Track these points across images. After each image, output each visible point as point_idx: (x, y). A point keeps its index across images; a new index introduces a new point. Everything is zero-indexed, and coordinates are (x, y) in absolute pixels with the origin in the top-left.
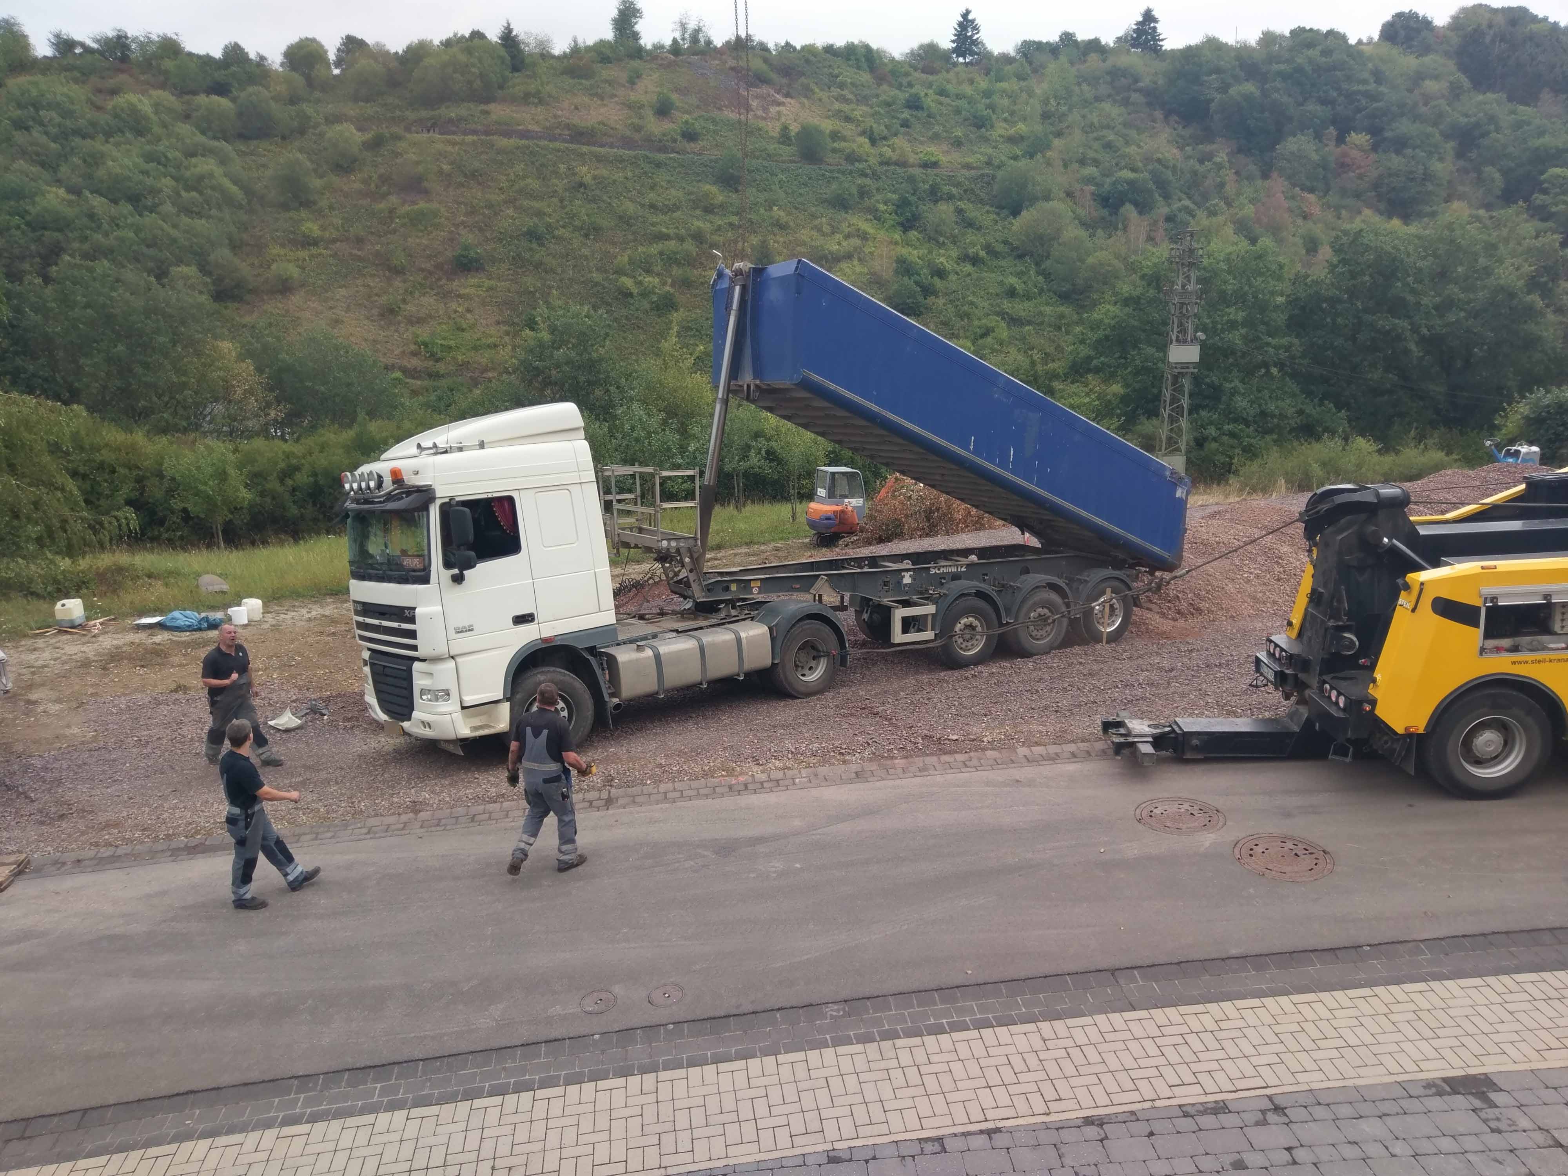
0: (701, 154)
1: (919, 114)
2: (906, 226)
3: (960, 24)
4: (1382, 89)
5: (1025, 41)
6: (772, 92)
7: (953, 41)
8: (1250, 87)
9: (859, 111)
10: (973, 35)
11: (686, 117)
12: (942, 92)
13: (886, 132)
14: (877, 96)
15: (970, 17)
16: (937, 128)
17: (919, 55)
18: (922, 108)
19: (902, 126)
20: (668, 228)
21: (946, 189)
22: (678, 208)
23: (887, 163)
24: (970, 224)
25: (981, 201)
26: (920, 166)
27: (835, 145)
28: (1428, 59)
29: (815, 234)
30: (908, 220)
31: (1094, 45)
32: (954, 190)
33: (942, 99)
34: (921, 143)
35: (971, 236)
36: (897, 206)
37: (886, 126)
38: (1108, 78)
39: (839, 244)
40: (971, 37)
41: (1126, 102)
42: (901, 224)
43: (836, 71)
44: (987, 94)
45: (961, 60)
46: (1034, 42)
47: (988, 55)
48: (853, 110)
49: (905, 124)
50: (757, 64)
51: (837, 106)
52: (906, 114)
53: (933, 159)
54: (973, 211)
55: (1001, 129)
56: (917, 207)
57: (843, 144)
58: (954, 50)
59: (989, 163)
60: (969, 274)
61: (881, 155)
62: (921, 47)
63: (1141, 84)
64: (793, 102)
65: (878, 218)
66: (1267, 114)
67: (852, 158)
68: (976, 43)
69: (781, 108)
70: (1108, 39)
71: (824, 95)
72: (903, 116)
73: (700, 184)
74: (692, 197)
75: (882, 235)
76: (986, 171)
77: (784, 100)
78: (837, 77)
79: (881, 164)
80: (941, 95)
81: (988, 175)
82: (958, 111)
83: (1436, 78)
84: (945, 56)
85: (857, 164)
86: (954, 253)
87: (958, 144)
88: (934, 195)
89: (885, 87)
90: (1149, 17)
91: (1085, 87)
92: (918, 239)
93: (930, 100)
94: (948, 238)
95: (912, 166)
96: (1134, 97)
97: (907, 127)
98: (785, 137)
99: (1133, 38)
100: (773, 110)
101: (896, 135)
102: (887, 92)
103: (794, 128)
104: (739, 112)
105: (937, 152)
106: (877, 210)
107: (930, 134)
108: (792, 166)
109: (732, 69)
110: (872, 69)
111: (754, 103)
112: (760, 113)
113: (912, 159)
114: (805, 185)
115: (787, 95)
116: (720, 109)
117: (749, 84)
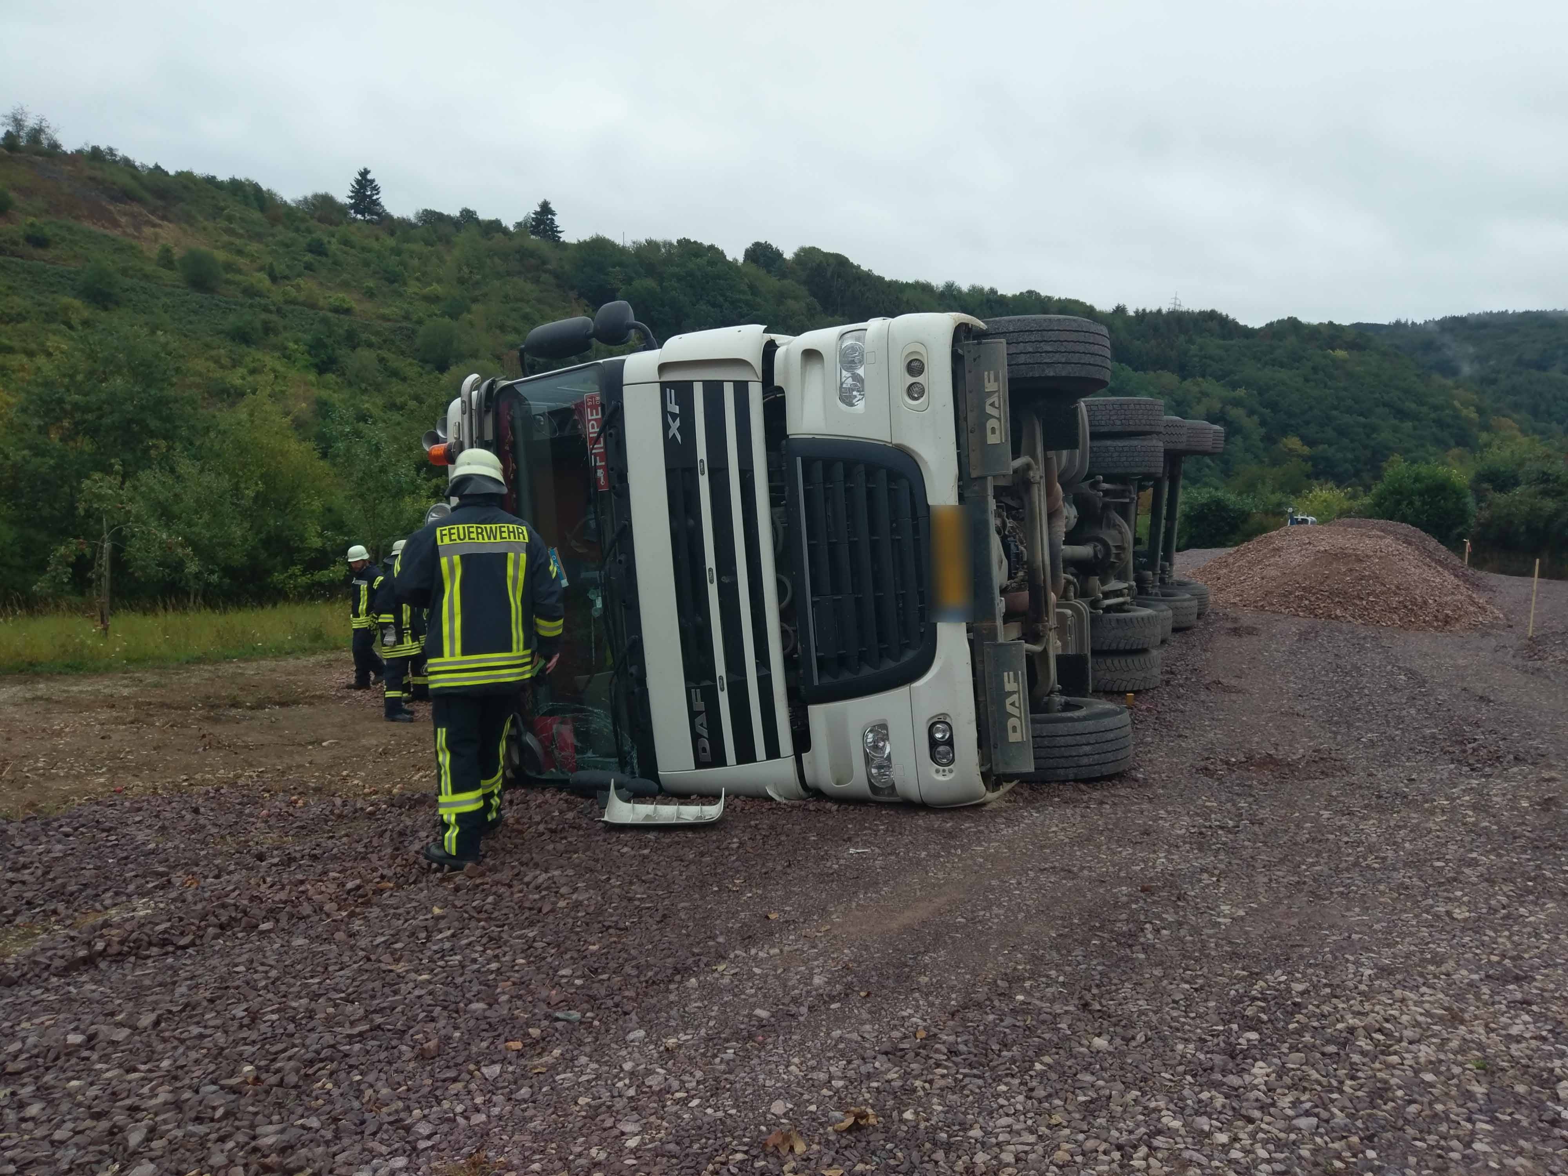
0: (53, 263)
1: (324, 259)
2: (322, 368)
3: (358, 182)
5: (426, 210)
6: (145, 212)
7: (351, 197)
8: (650, 283)
9: (253, 247)
10: (372, 195)
11: (31, 219)
12: (346, 242)
13: (287, 272)
14: (273, 235)
15: (369, 177)
16: (345, 276)
17: (313, 205)
18: (326, 255)
19: (306, 268)
20: (9, 339)
21: (364, 336)
22: (25, 319)
23: (293, 302)
24: (395, 374)
25: (403, 353)
26: (331, 311)
27: (229, 276)
29: (212, 365)
30: (323, 362)
31: (495, 226)
32: (373, 339)
33: (347, 249)
34: (330, 289)
35: (396, 386)
36: (311, 346)
37: (288, 266)
38: (518, 256)
39: (243, 378)
41: (537, 281)
42: (316, 366)
43: (222, 204)
44: (397, 252)
45: (359, 216)
46: (435, 213)
47: (389, 217)
48: (246, 245)
49: (309, 267)
50: (124, 179)
51: (226, 238)
52: (309, 257)
53: (346, 306)
54: (396, 362)
55: (413, 287)
56: (333, 350)
57: (238, 278)
58: (352, 206)
59: (406, 317)
60: (399, 424)
61: (285, 293)
62: (316, 197)
63: (549, 267)
64: (170, 225)
65: (288, 357)
66: (667, 308)
67: (250, 292)
68: (376, 203)
69: (158, 230)
71: (210, 225)
72: (306, 259)
73: (55, 295)
74: (44, 309)
75: (293, 374)
76: (404, 324)
77: (160, 222)
78: (223, 209)
79: (287, 302)
80: (345, 245)
81: (407, 328)
82: (367, 264)
83: (795, 298)
84: (342, 210)
85: (258, 299)
86: (380, 401)
87: (370, 294)
88: (352, 340)
89: (280, 228)
90: (546, 209)
91: (496, 260)
92: (337, 383)
93: (334, 246)
94: (370, 385)
95: (322, 309)
96: (544, 277)
97: (311, 270)
98: (166, 260)
99: (532, 226)
100: (148, 231)
101: (299, 275)
102: (283, 233)
103: (178, 253)
104: (103, 226)
105: (349, 299)
106: (286, 348)
107: (338, 281)
108: (178, 291)
109: (92, 179)
110: (262, 209)
111: (123, 220)
112: (131, 230)
113: (321, 302)
114: (195, 312)
115: (164, 218)
116: (77, 218)
117: (114, 199)
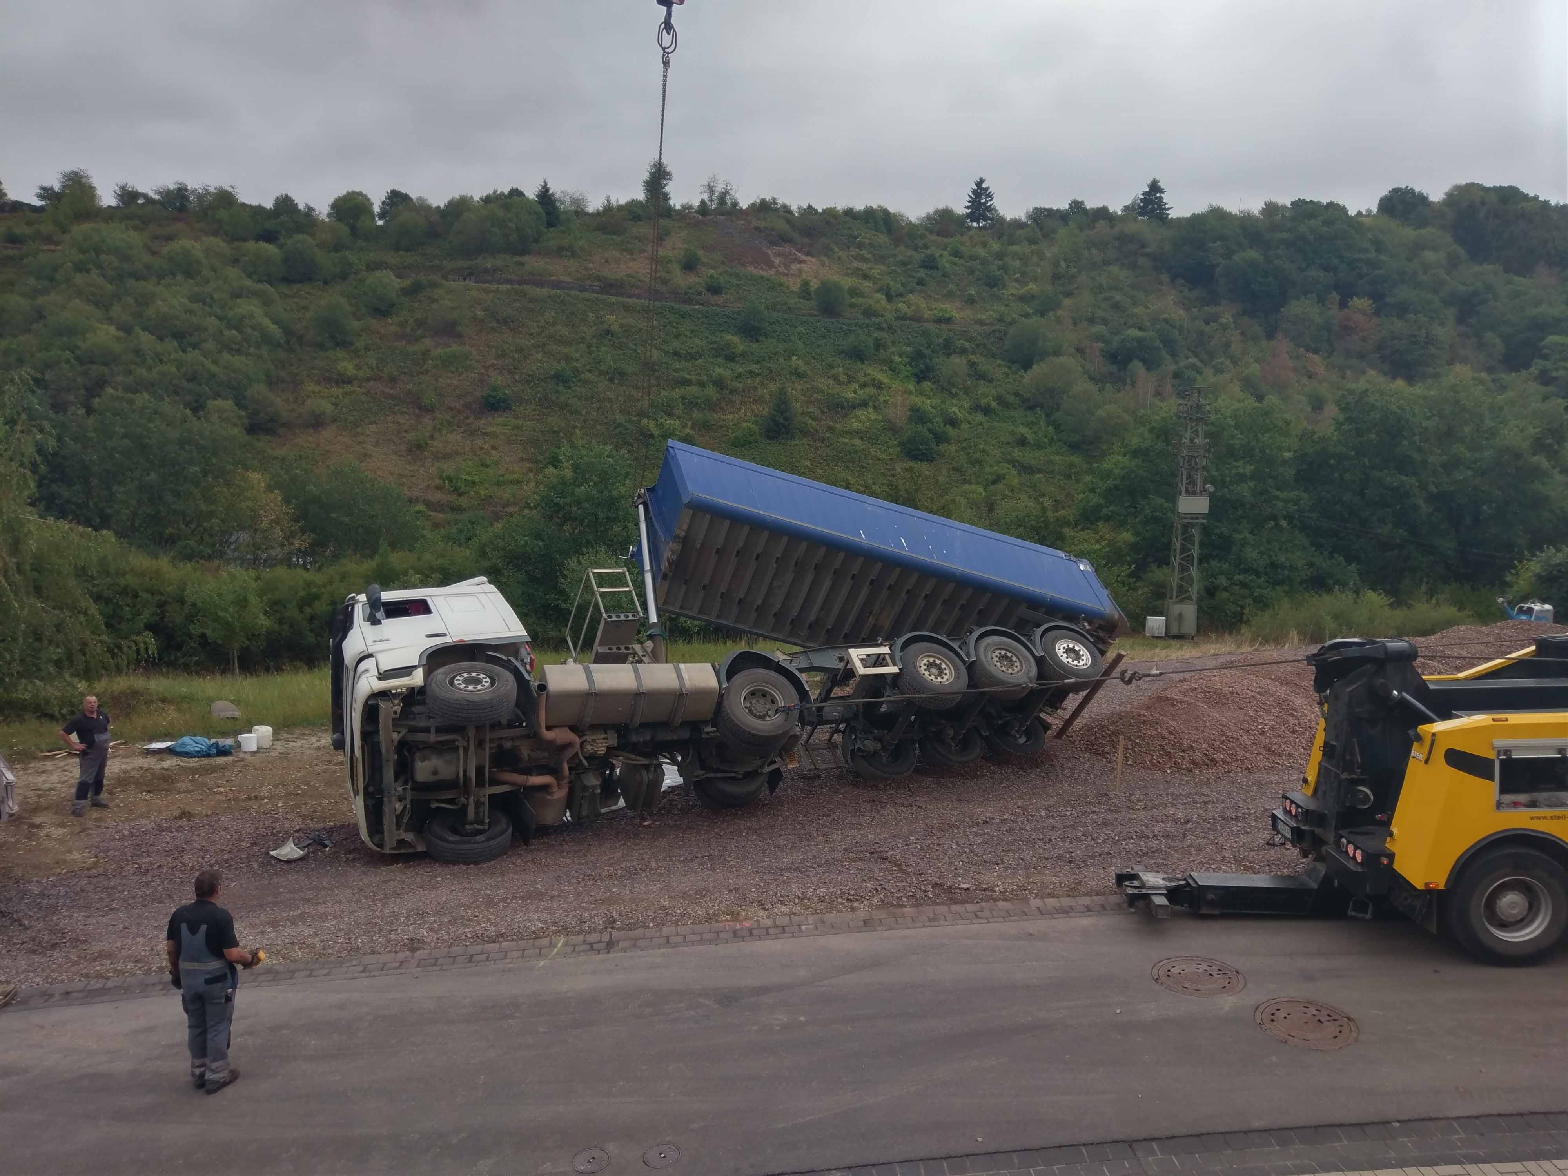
0: (724, 306)
1: (934, 273)
2: (920, 378)
3: (974, 192)
4: (1382, 257)
5: (1036, 208)
6: (794, 251)
7: (967, 207)
8: (1253, 254)
9: (877, 270)
10: (987, 202)
11: (711, 272)
12: (956, 254)
13: (902, 289)
14: (894, 256)
15: (984, 185)
16: (952, 287)
17: (935, 219)
18: (937, 268)
19: (917, 284)
20: (689, 374)
21: (959, 343)
22: (701, 356)
23: (903, 318)
24: (982, 376)
25: (993, 355)
26: (934, 321)
27: (853, 300)
28: (1426, 231)
29: (831, 382)
30: (922, 372)
31: (1102, 213)
32: (967, 345)
33: (956, 260)
34: (936, 300)
35: (983, 388)
36: (912, 358)
37: (902, 284)
38: (1116, 244)
39: (855, 392)
40: (985, 203)
41: (1133, 266)
42: (916, 375)
43: (855, 233)
44: (1000, 256)
45: (975, 224)
46: (1045, 209)
47: (1001, 220)
48: (871, 269)
49: (921, 282)
50: (781, 225)
51: (856, 264)
52: (921, 273)
53: (947, 315)
54: (984, 364)
55: (1012, 289)
56: (931, 359)
57: (861, 300)
58: (968, 216)
59: (1000, 320)
60: (981, 424)
61: (897, 310)
62: (937, 212)
63: (1148, 250)
64: (813, 260)
65: (893, 369)
66: (1270, 279)
67: (868, 313)
68: (989, 209)
69: (802, 266)
70: (1116, 207)
71: (843, 254)
72: (919, 275)
73: (722, 334)
74: (715, 346)
75: (896, 385)
76: (997, 327)
77: (805, 258)
78: (856, 238)
79: (897, 318)
80: (956, 256)
81: (999, 331)
82: (972, 272)
83: (1435, 249)
84: (960, 221)
85: (873, 319)
86: (966, 404)
87: (971, 301)
88: (948, 348)
89: (902, 248)
90: (1155, 187)
91: (1094, 251)
92: (932, 390)
93: (945, 260)
94: (960, 389)
95: (927, 321)
96: (1142, 261)
97: (922, 285)
98: (805, 292)
99: (1140, 207)
100: (795, 267)
101: (911, 292)
102: (904, 253)
103: (814, 284)
104: (762, 269)
105: (950, 308)
106: (892, 362)
107: (944, 292)
108: (811, 319)
109: (757, 229)
110: (889, 231)
111: (777, 261)
112: (782, 269)
113: (927, 314)
114: (824, 337)
115: (808, 254)
116: (744, 265)
117: (773, 243)
